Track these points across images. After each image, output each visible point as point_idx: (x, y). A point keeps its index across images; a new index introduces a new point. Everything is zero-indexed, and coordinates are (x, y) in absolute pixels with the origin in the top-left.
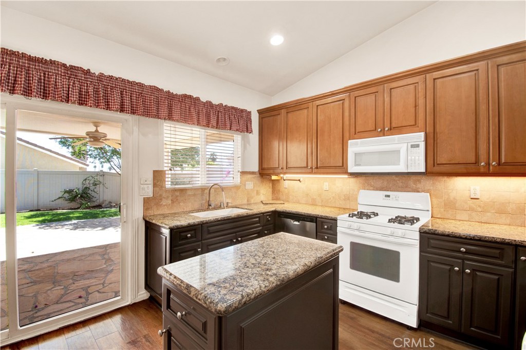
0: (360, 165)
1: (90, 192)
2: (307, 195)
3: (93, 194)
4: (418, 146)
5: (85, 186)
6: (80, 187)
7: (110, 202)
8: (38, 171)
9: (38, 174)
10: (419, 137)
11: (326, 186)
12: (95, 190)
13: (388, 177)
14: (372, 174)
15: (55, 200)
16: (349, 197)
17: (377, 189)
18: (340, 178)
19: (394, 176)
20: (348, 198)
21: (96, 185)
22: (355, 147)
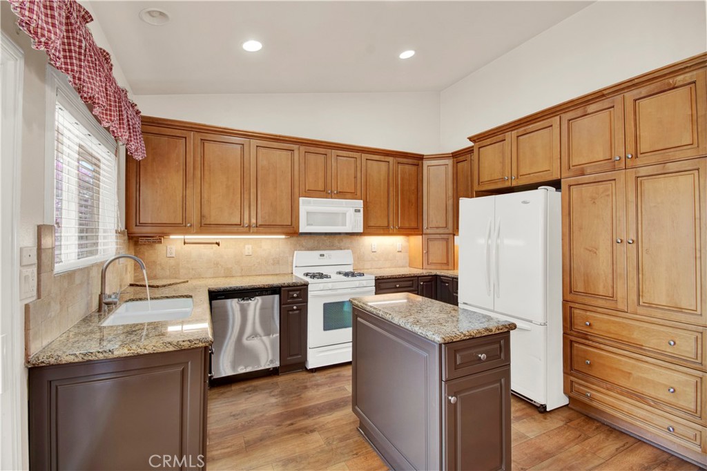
0: (312, 225)
2: (217, 264)
4: (359, 211)
10: (359, 204)
11: (248, 249)
13: (318, 238)
14: (310, 234)
16: (278, 261)
17: (308, 250)
18: (268, 239)
19: (323, 236)
20: (276, 262)
22: (307, 206)
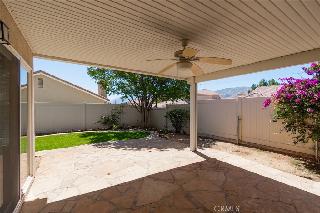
1: (116, 118)
3: (118, 120)
5: (113, 114)
6: (110, 114)
7: (128, 126)
8: (86, 104)
9: (86, 106)
12: (119, 117)
15: (95, 123)
21: (120, 113)
